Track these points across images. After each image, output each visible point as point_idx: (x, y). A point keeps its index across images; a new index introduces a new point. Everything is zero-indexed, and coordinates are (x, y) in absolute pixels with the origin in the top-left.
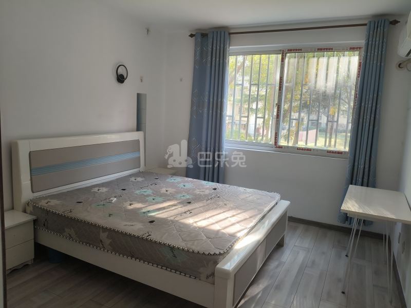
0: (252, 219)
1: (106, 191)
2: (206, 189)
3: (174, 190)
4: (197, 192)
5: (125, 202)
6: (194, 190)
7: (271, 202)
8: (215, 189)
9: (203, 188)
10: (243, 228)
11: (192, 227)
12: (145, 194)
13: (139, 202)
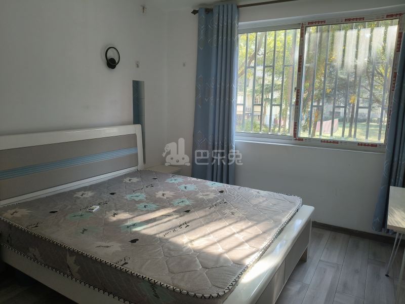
0: (266, 235)
1: (91, 197)
2: (211, 192)
3: (172, 193)
4: (200, 196)
5: (109, 211)
6: (197, 193)
7: (290, 209)
8: (222, 192)
9: (207, 191)
10: (254, 250)
11: (184, 250)
12: (137, 199)
13: (126, 211)
